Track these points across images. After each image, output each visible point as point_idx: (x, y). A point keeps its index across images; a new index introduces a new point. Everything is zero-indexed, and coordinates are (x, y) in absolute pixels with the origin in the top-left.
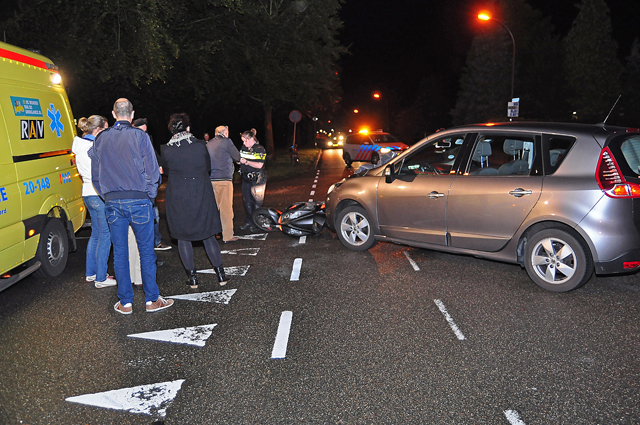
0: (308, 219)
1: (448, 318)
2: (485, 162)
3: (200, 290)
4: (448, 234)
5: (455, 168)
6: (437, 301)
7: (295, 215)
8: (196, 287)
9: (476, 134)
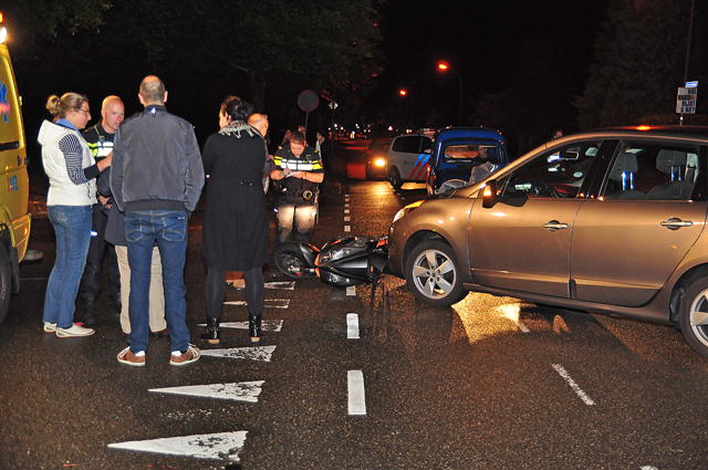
0: (359, 260)
1: (572, 383)
2: (628, 182)
3: (223, 345)
4: (572, 282)
5: (583, 189)
6: (556, 367)
7: (337, 255)
8: (218, 341)
9: (615, 142)
